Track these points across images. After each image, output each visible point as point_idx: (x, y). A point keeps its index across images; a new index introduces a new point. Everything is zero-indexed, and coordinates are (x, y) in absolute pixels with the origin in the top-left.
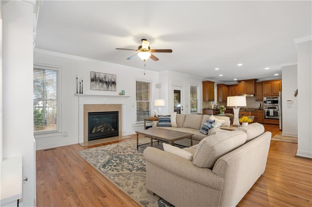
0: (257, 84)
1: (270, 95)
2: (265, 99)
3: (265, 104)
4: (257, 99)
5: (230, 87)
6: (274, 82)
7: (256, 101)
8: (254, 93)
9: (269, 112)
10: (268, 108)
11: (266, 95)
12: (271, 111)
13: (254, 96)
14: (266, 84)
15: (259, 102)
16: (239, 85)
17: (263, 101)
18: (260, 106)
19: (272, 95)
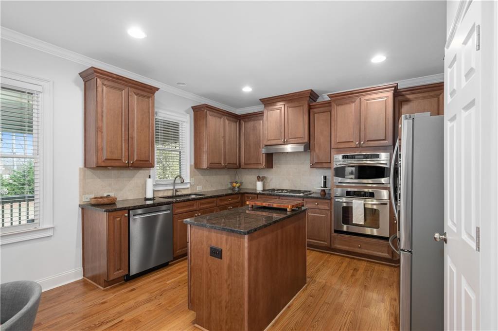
0: (315, 110)
1: (353, 145)
2: (338, 159)
3: (340, 179)
4: (315, 161)
5: (243, 123)
6: (367, 97)
7: (314, 166)
8: (306, 140)
9: (352, 207)
10: (348, 194)
11: (342, 146)
12: (358, 206)
13: (305, 150)
14: (342, 104)
15: (321, 171)
16: (265, 114)
17: (330, 168)
18: (325, 186)
19: (360, 147)
